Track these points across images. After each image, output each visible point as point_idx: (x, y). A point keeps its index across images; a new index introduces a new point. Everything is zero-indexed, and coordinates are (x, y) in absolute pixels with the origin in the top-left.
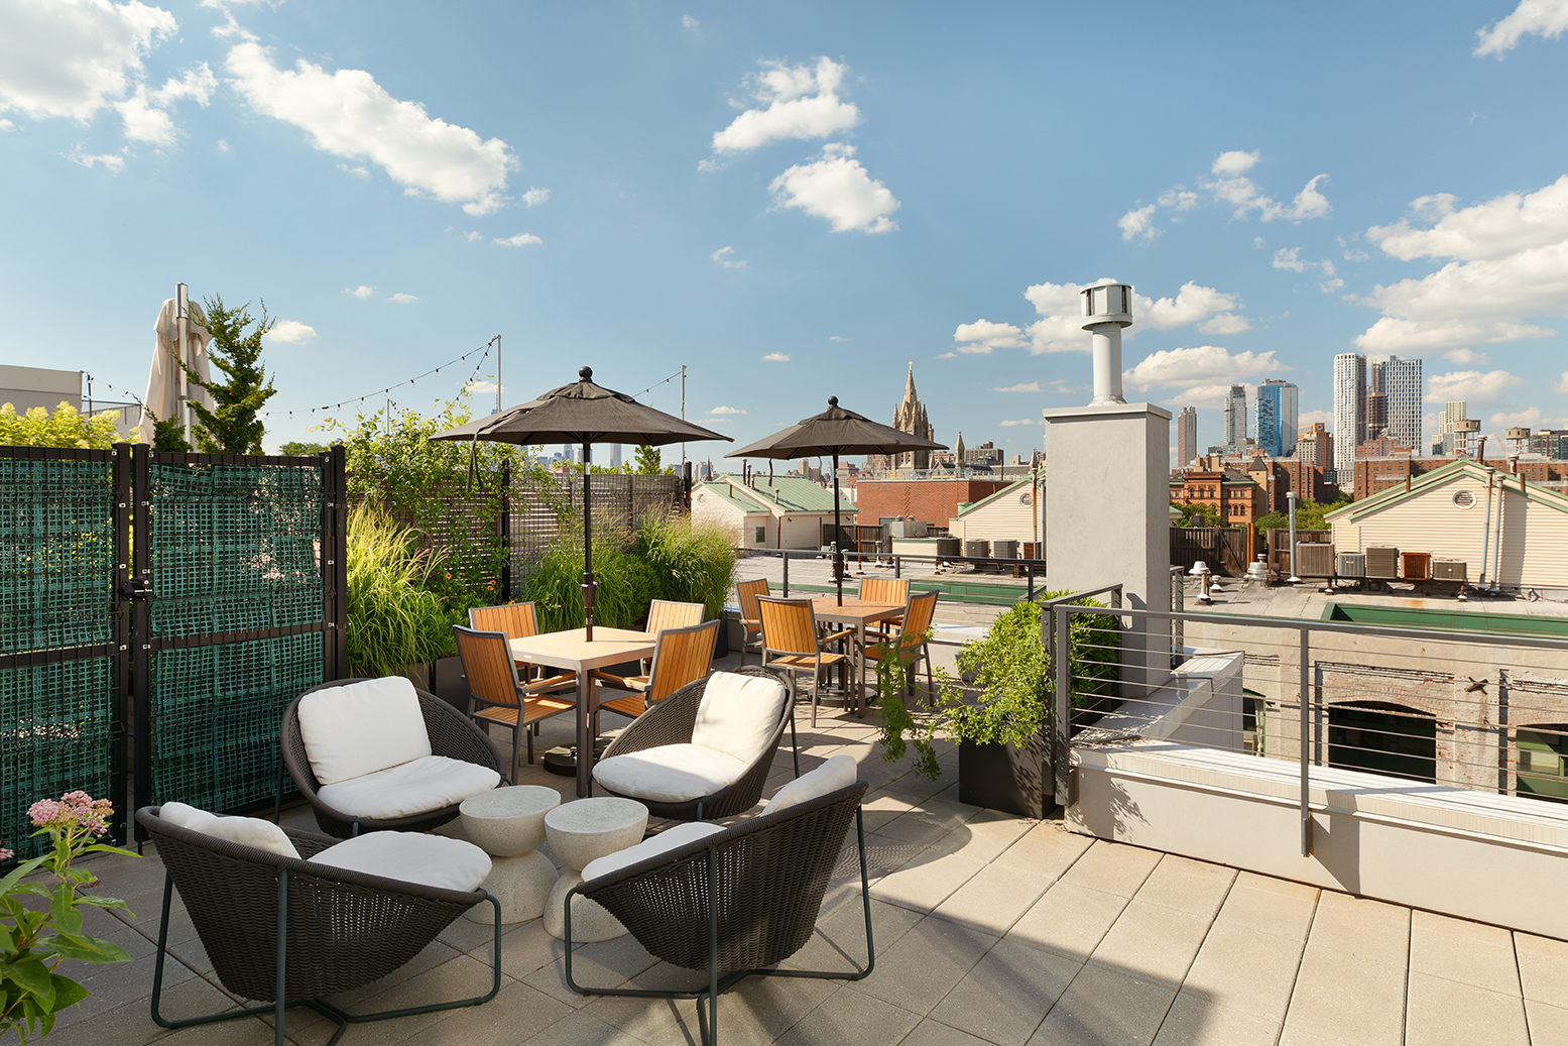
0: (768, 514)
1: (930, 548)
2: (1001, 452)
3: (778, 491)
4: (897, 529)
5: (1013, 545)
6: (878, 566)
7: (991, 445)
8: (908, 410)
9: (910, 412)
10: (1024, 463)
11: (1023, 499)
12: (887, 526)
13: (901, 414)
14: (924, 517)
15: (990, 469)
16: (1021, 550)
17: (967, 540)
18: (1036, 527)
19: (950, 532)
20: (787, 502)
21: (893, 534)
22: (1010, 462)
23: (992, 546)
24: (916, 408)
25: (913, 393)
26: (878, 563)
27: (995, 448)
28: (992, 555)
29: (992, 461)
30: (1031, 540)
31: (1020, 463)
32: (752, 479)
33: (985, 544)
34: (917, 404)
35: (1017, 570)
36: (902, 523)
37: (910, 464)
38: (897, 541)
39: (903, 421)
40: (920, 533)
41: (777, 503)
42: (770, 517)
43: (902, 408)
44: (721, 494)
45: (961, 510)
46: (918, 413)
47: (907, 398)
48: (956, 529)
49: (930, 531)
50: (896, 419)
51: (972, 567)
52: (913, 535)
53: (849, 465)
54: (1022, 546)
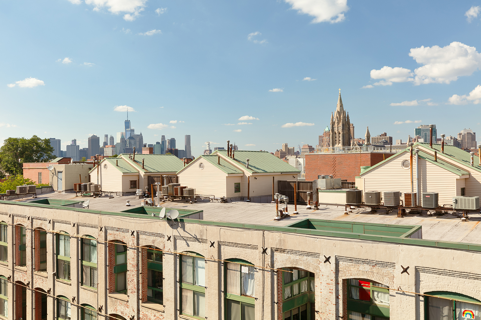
0: (242, 175)
1: (341, 197)
2: (391, 139)
3: (248, 160)
4: (321, 183)
5: (397, 195)
6: (308, 208)
7: (385, 134)
8: (339, 115)
9: (340, 115)
10: (403, 144)
11: (404, 164)
12: (315, 182)
13: (335, 117)
14: (340, 177)
15: (385, 147)
16: (402, 198)
17: (366, 191)
18: (412, 182)
19: (356, 185)
20: (255, 167)
21: (319, 187)
22: (396, 143)
23: (383, 196)
24: (343, 114)
25: (341, 106)
26: (308, 206)
27: (388, 136)
28: (383, 201)
29: (386, 143)
30: (409, 191)
31: (401, 144)
32: (232, 153)
33: (378, 195)
34: (344, 112)
35: (400, 212)
36: (325, 180)
37: (340, 145)
38: (322, 192)
39: (336, 121)
40: (336, 186)
41: (248, 168)
42: (243, 176)
43: (336, 115)
44: (213, 162)
45: (362, 171)
46: (344, 117)
47: (338, 109)
48: (360, 184)
49: (344, 184)
50: (332, 120)
51: (369, 209)
52: (332, 188)
53: (309, 146)
54: (403, 195)
